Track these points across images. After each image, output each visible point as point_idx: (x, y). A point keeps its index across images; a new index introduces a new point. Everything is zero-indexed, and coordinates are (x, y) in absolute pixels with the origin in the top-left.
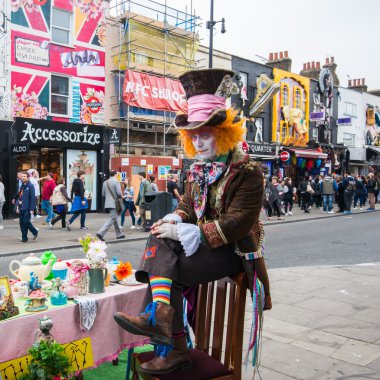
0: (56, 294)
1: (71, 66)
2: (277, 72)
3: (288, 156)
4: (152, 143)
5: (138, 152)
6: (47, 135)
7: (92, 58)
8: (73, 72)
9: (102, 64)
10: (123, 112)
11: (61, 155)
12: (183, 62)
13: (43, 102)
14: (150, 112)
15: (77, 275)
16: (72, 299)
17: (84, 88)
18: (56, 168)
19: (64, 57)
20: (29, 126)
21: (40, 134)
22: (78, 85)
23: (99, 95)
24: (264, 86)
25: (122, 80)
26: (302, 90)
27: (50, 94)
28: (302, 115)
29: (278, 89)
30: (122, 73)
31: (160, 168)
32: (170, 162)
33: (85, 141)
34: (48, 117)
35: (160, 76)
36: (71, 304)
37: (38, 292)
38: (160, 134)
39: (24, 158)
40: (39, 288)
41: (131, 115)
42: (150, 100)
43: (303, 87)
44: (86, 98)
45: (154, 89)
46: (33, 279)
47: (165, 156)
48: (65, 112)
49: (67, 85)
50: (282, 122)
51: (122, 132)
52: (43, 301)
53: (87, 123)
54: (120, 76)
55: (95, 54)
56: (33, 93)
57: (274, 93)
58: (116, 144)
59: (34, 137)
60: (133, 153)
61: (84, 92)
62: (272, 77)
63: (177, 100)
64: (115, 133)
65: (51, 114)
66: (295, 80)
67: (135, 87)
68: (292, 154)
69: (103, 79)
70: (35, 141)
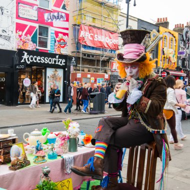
0: (51, 153)
1: (50, 21)
2: (161, 29)
3: (166, 74)
4: (94, 65)
5: (86, 70)
6: (36, 59)
7: (62, 17)
8: (51, 24)
9: (67, 20)
10: (78, 48)
11: (44, 71)
12: (111, 21)
13: (34, 40)
14: (93, 48)
15: (63, 142)
16: (60, 156)
17: (57, 33)
18: (40, 78)
19: (46, 16)
20: (26, 54)
21: (32, 59)
22: (54, 32)
23: (65, 38)
24: (154, 36)
25: (78, 30)
26: (174, 39)
27: (38, 36)
28: (174, 53)
29: (162, 38)
30: (78, 26)
31: (98, 79)
32: (103, 76)
33: (57, 63)
34: (37, 49)
35: (99, 28)
36: (59, 158)
37: (41, 152)
38: (98, 61)
39: (22, 72)
40: (41, 149)
41: (82, 50)
42: (93, 41)
43: (175, 37)
44: (58, 39)
45: (96, 35)
46: (39, 144)
47: (100, 73)
48: (46, 47)
49: (47, 32)
50: (163, 56)
51: (77, 59)
52: (43, 157)
53: (59, 53)
54: (77, 28)
55: (63, 15)
56: (28, 35)
57: (159, 40)
58: (74, 66)
59: (29, 60)
60: (83, 71)
61: (57, 36)
62: (158, 31)
63: (108, 42)
64: (74, 59)
65: (38, 48)
66: (170, 33)
67: (85, 34)
68: (168, 73)
69: (67, 29)
70: (29, 63)
